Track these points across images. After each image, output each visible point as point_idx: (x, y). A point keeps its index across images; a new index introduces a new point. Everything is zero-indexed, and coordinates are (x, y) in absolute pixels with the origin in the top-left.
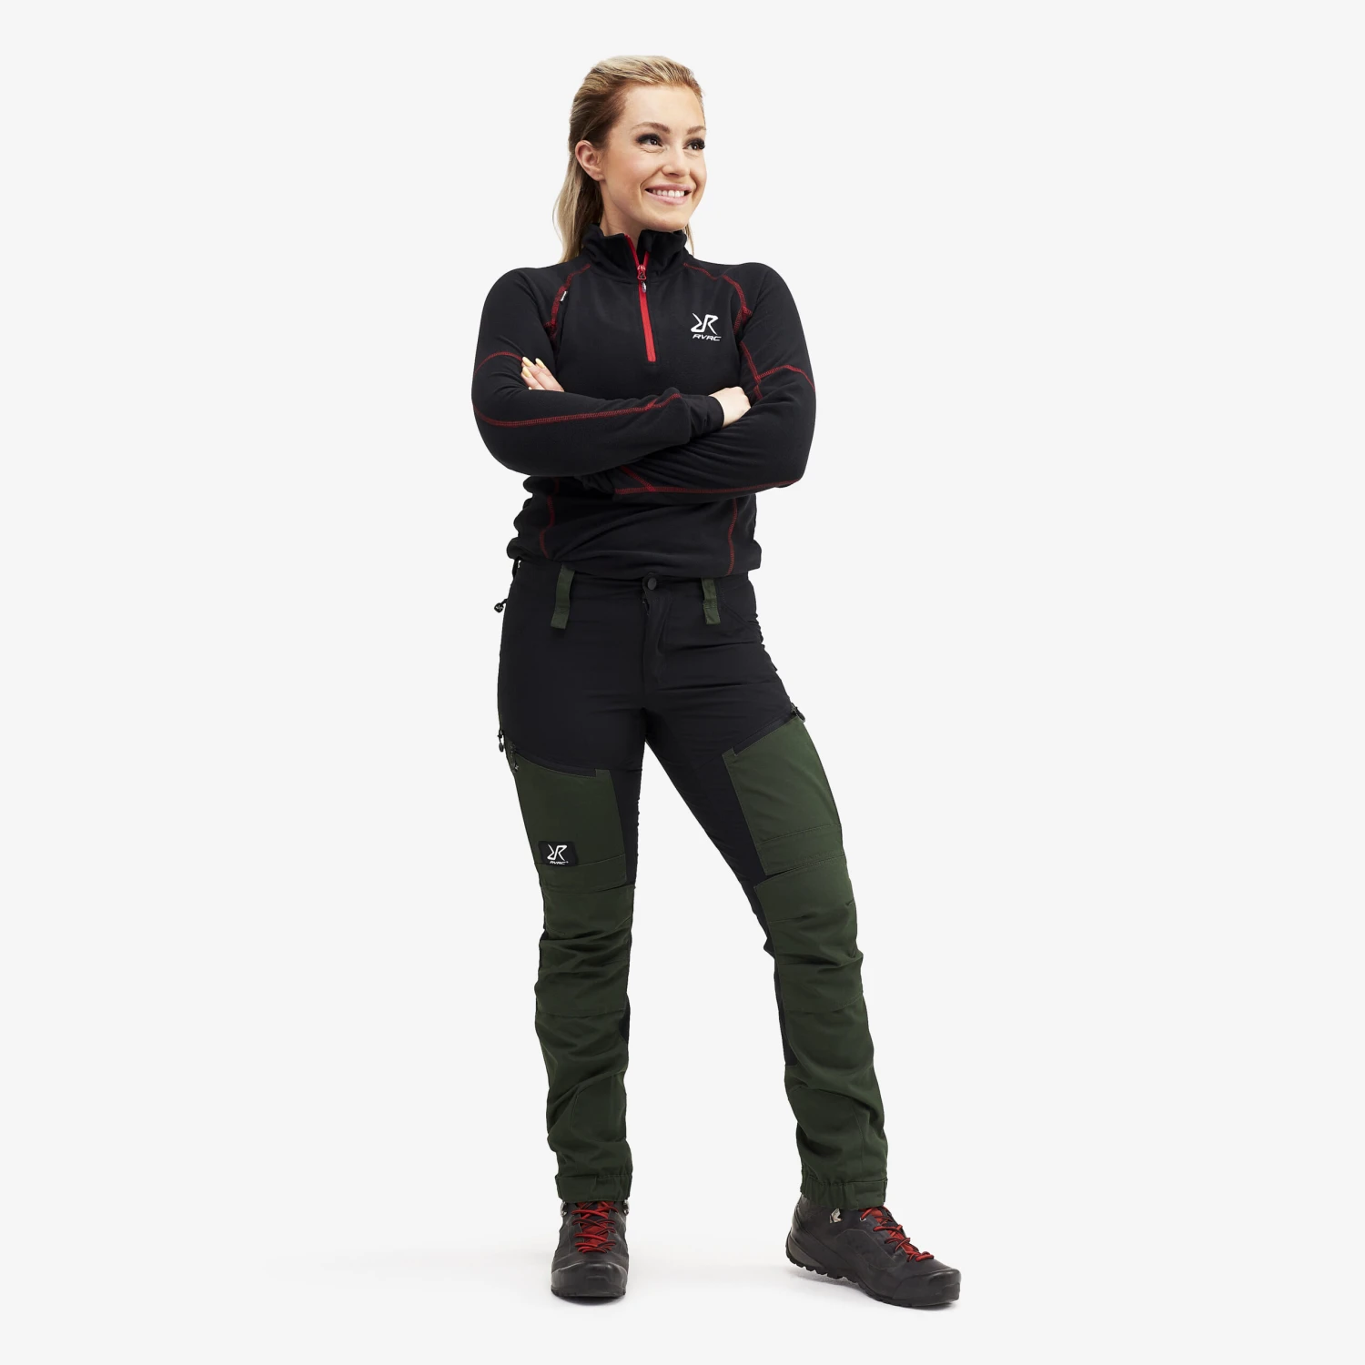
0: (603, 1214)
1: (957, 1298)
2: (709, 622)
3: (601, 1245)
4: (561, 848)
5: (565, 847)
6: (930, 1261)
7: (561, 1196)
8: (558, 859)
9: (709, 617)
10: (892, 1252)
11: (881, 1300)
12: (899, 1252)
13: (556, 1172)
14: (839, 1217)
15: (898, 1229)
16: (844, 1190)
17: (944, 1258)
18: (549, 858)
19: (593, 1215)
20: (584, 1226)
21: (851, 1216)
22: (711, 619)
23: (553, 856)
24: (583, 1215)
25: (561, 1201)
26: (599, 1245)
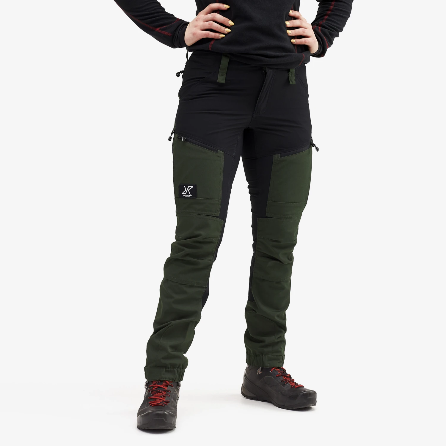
0: (165, 387)
1: (315, 404)
2: (291, 83)
3: (163, 402)
4: (190, 188)
5: (192, 187)
6: (302, 388)
7: (146, 378)
8: (188, 194)
9: (291, 80)
10: (284, 385)
11: (280, 407)
12: (287, 385)
13: (145, 365)
14: (261, 371)
15: (288, 376)
16: (262, 358)
17: (308, 386)
18: (183, 193)
19: (159, 387)
20: (153, 393)
21: (267, 371)
22: (292, 82)
23: (185, 192)
24: (153, 387)
25: (146, 380)
26: (161, 403)
